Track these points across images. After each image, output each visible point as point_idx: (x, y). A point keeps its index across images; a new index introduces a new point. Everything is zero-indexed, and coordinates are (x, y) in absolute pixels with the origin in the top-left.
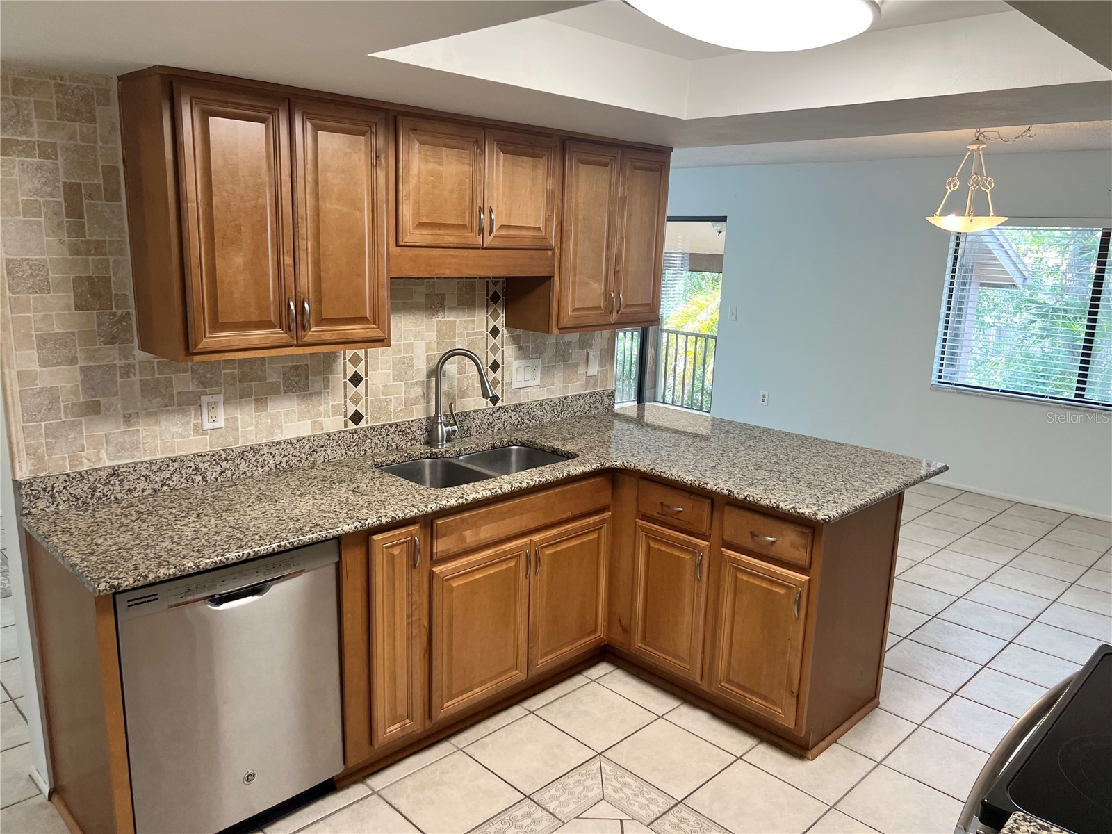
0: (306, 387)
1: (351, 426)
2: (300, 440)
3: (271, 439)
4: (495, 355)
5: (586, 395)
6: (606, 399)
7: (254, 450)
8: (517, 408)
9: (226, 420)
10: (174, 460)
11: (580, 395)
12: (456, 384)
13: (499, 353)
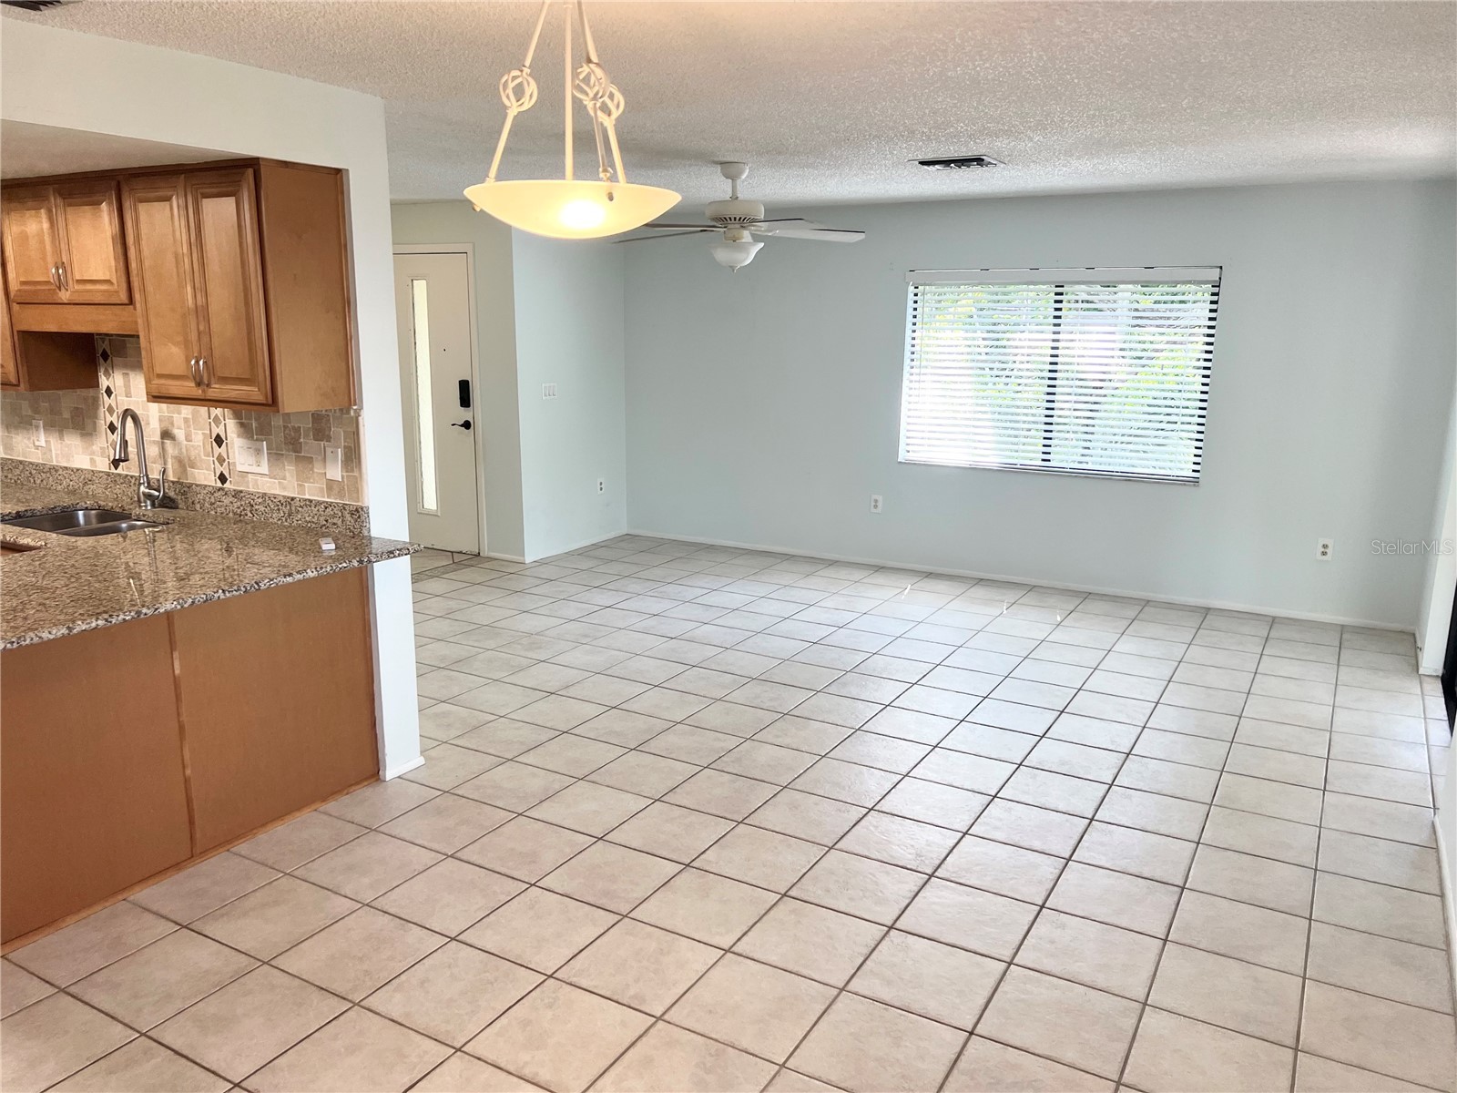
0: (83, 429)
1: (113, 470)
2: (78, 470)
3: (65, 465)
4: (218, 427)
5: (319, 503)
6: (348, 517)
7: (55, 469)
8: (237, 494)
9: (46, 441)
10: (21, 462)
11: (311, 501)
12: (184, 450)
13: (222, 426)
